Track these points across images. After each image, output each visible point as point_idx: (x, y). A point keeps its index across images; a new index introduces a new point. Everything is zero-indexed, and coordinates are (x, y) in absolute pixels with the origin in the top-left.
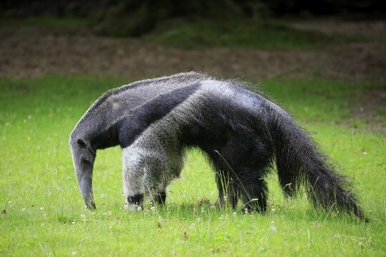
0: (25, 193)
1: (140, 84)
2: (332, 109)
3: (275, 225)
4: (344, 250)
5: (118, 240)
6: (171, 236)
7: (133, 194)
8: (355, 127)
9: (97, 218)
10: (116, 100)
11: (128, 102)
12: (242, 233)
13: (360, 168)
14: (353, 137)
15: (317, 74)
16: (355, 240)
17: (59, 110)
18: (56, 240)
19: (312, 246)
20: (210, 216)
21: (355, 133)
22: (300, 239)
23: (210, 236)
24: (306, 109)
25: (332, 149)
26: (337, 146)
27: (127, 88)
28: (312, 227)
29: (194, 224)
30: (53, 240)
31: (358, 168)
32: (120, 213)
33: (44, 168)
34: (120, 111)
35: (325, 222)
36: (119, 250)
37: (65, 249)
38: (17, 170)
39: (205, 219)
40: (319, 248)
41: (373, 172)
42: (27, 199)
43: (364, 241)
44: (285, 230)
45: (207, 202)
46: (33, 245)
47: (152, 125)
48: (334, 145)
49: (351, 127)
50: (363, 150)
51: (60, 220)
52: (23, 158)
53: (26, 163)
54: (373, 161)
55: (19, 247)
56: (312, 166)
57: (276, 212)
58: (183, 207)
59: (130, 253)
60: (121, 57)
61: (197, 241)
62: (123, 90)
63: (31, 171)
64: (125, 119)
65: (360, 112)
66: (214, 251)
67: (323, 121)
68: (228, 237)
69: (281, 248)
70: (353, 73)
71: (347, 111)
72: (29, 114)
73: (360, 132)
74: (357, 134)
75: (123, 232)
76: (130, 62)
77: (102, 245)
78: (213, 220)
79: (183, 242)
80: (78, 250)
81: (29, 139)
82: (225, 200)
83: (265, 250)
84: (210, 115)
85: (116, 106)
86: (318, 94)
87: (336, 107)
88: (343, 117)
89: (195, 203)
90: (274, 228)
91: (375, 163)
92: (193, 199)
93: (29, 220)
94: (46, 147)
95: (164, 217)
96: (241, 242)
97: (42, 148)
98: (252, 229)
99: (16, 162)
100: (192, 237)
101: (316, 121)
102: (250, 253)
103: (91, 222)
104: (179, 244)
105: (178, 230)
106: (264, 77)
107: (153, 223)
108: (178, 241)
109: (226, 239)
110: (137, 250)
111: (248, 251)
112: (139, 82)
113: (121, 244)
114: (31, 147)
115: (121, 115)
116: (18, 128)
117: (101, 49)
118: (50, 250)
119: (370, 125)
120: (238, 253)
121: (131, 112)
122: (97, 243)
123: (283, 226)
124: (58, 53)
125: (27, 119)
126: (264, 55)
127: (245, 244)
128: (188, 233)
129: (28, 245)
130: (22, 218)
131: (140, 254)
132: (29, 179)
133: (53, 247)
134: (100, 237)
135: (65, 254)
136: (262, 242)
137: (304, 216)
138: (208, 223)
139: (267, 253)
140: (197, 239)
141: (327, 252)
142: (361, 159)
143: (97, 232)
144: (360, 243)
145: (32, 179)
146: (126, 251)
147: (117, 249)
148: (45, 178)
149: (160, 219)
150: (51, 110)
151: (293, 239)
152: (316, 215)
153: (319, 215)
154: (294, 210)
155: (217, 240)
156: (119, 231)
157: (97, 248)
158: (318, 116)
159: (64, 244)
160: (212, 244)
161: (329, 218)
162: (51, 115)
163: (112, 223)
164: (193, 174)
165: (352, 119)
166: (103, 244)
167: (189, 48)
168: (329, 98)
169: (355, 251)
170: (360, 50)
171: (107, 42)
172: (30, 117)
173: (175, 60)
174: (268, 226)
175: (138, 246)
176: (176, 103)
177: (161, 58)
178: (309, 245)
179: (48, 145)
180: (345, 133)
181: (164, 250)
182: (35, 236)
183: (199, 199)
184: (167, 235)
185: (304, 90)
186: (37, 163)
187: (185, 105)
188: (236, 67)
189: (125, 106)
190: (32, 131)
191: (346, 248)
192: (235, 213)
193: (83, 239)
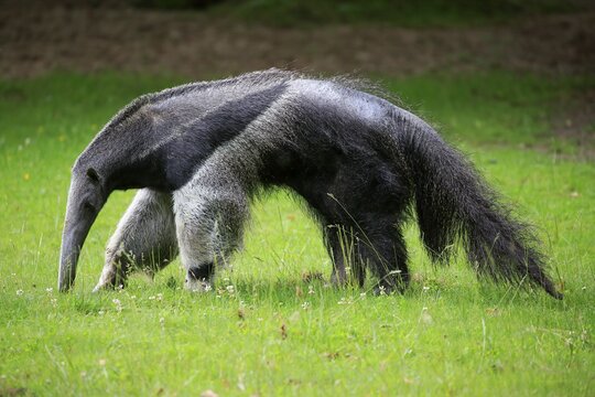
0: (21, 263)
1: (192, 88)
2: (520, 123)
3: (428, 312)
4: (542, 352)
5: (174, 340)
6: (260, 333)
7: (197, 264)
8: (559, 151)
9: (139, 305)
10: (156, 112)
11: (177, 114)
12: (377, 326)
13: (566, 218)
14: (555, 168)
15: (495, 67)
16: (560, 335)
17: (75, 129)
18: (72, 341)
19: (490, 347)
20: (322, 301)
21: (558, 162)
22: (470, 335)
23: (324, 332)
24: (478, 124)
25: (521, 188)
26: (528, 183)
27: (172, 94)
28: (490, 316)
29: (297, 313)
30: (67, 341)
31: (562, 218)
32: (177, 296)
33: (52, 224)
34: (166, 129)
35: (511, 307)
36: (177, 355)
37: (88, 356)
38: (9, 226)
39: (315, 305)
40: (501, 350)
41: (588, 225)
42: (25, 274)
43: (574, 338)
44: (447, 321)
45: (318, 276)
46: (35, 349)
47: (220, 148)
48: (523, 181)
49: (552, 151)
50: (572, 190)
51: (79, 308)
52: (18, 209)
53: (22, 215)
54: (588, 207)
55: (13, 353)
56: (474, 210)
57: (430, 292)
58: (278, 286)
59: (194, 361)
60: (176, 42)
61: (303, 341)
62: (165, 96)
63: (31, 229)
64: (175, 140)
65: (566, 128)
66: (329, 357)
67: (505, 143)
68: (353, 333)
69: (438, 350)
70: (554, 64)
71: (544, 127)
72: (27, 136)
73: (566, 160)
74: (562, 162)
75: (182, 327)
76: (190, 50)
77: (148, 348)
78: (327, 305)
79: (279, 342)
80: (108, 356)
81: (27, 177)
82: (348, 273)
83: (413, 354)
84: (306, 132)
85: (156, 120)
86: (497, 98)
87: (527, 120)
88: (539, 136)
89: (299, 279)
90: (428, 318)
91: (591, 210)
92: (296, 272)
93: (29, 308)
94: (56, 190)
95: (249, 302)
96: (374, 340)
97: (47, 192)
98: (391, 319)
99: (6, 215)
100: (293, 334)
101: (495, 143)
102: (388, 360)
103: (130, 311)
104: (273, 346)
105: (272, 322)
106: (409, 72)
107: (230, 311)
108: (271, 340)
109: (349, 336)
110: (204, 356)
111: (385, 356)
112: (190, 85)
113: (178, 347)
114: (31, 191)
115: (168, 134)
116: (9, 159)
117: (144, 29)
118: (64, 357)
119: (582, 149)
120: (370, 360)
121: (184, 129)
122: (140, 345)
123: (443, 314)
124: (73, 36)
125: (23, 144)
126: (409, 36)
127: (381, 344)
128: (288, 328)
129: (27, 350)
130: (17, 305)
131: (211, 362)
132: (27, 242)
133: (68, 351)
134: (145, 336)
135: (88, 364)
136: (407, 341)
137: (476, 298)
138: (320, 310)
139: (416, 358)
140: (302, 337)
141: (513, 356)
142: (568, 203)
143: (139, 327)
144: (568, 341)
145: (33, 243)
146: (187, 357)
147: (172, 355)
148: (54, 240)
149: (242, 305)
150: (62, 129)
151: (458, 336)
152: (495, 297)
153: (500, 296)
154: (459, 287)
155: (335, 339)
156: (175, 325)
157: (140, 353)
158: (497, 135)
159: (87, 348)
160: (326, 345)
161: (517, 301)
162: (62, 139)
163: (165, 313)
164: (295, 231)
165: (553, 139)
166: (149, 346)
167: (287, 27)
168: (515, 105)
169: (559, 355)
170: (565, 26)
171: (152, 17)
172: (28, 141)
173: (263, 46)
174: (417, 315)
175: (207, 349)
176: (253, 115)
177: (242, 44)
178: (484, 344)
179: (58, 187)
180: (541, 162)
181: (248, 356)
182: (39, 335)
183: (305, 271)
184: (253, 332)
185: (474, 92)
186: (40, 215)
187: (267, 117)
188: (363, 56)
189: (172, 120)
190: (31, 164)
191: (544, 349)
192: (363, 294)
193: (116, 339)
